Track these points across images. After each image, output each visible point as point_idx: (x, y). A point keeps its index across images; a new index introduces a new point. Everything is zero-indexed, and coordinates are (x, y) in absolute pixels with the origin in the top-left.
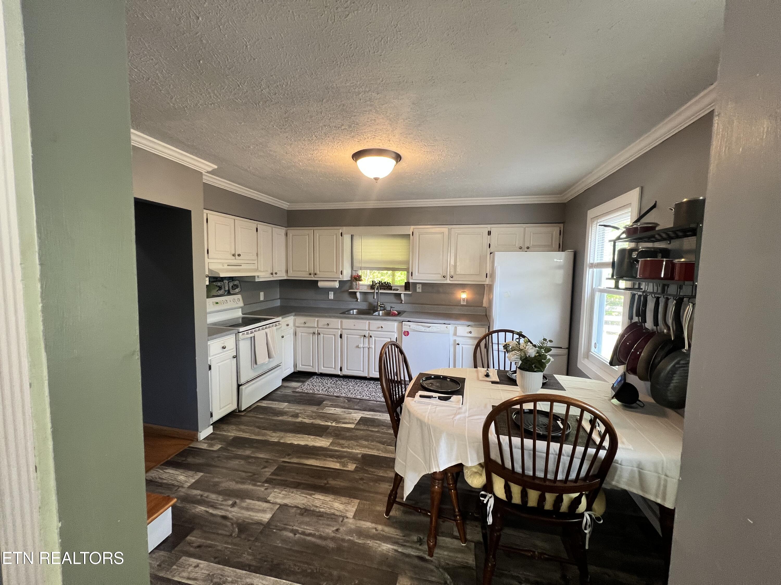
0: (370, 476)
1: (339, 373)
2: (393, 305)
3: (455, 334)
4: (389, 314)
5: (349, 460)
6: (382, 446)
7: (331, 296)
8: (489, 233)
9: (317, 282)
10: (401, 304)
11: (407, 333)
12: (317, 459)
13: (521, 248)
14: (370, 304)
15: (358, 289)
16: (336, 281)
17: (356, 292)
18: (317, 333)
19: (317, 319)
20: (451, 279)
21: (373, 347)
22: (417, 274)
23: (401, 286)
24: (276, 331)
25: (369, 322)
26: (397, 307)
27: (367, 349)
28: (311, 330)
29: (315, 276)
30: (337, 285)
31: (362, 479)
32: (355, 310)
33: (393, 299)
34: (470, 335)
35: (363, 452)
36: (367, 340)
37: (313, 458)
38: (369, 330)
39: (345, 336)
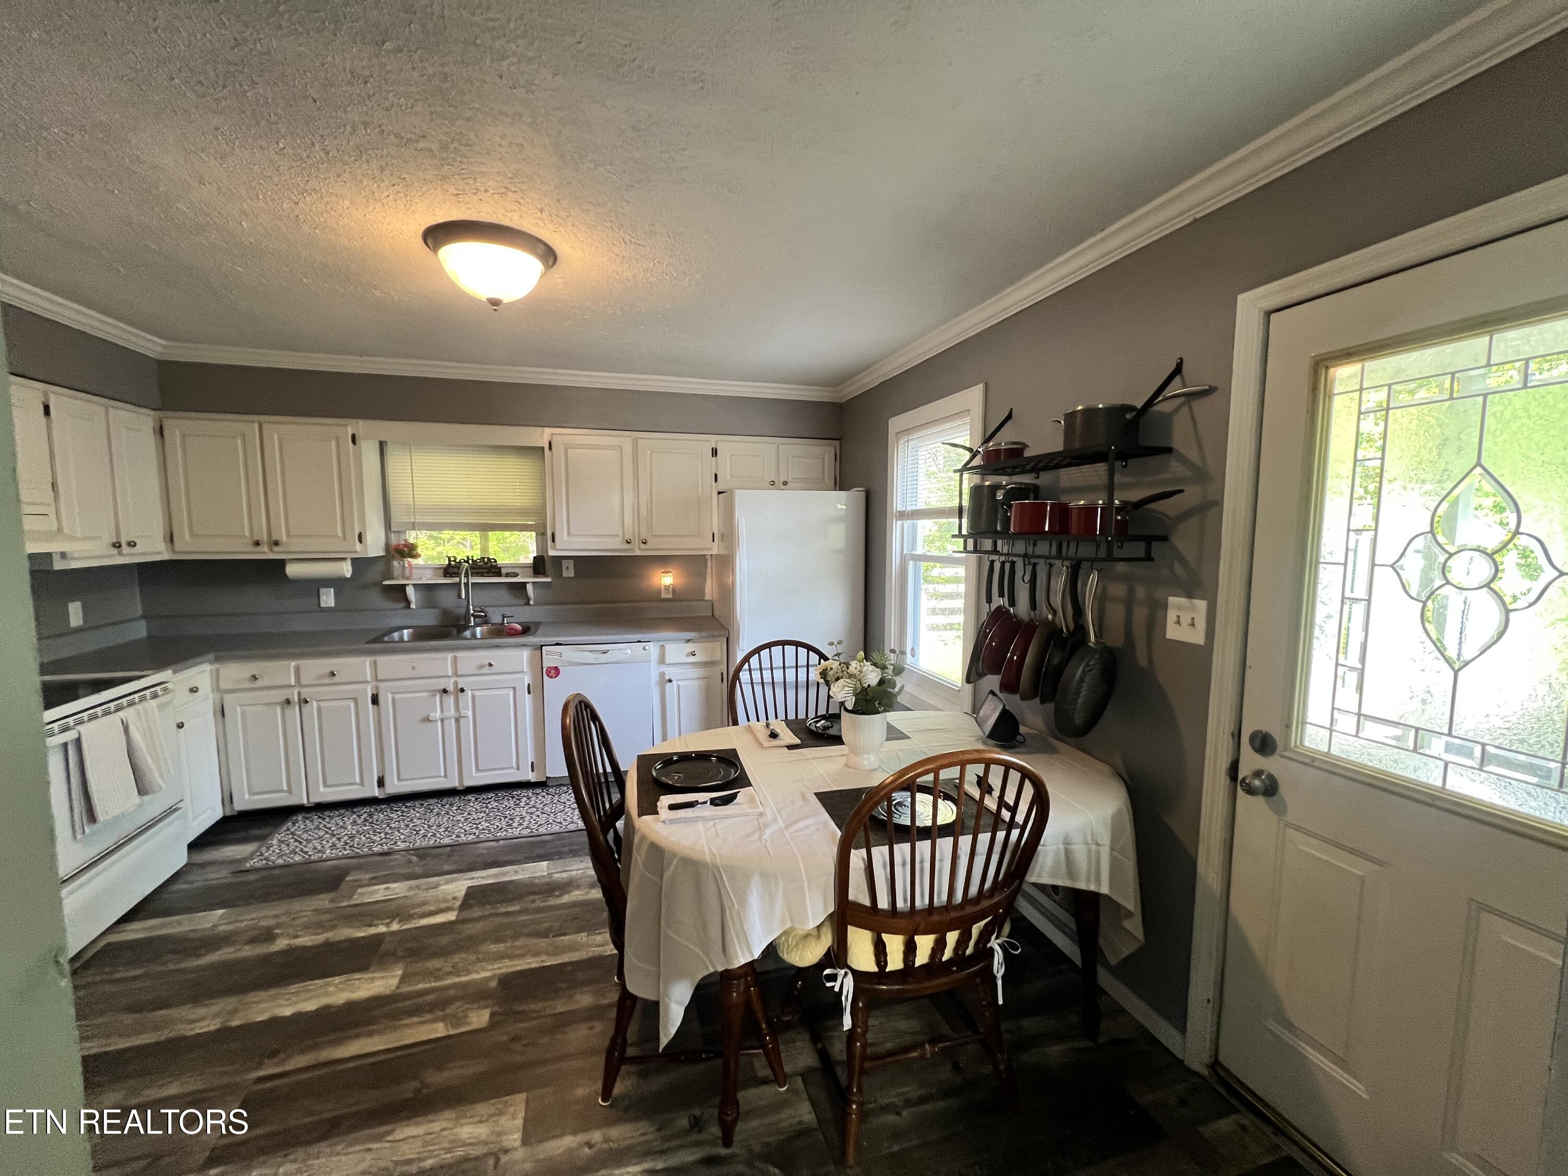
0: (535, 1023)
1: (376, 792)
2: (508, 611)
3: (662, 661)
4: (501, 632)
5: (467, 1003)
6: (543, 943)
7: (328, 599)
8: (715, 452)
9: (282, 563)
10: (527, 607)
11: (555, 672)
12: (370, 1034)
13: (773, 483)
14: (446, 613)
15: (407, 579)
16: (344, 559)
17: (404, 586)
18: (296, 699)
19: (293, 664)
20: (643, 546)
21: (470, 713)
22: (565, 538)
23: (523, 567)
24: (160, 711)
25: (455, 658)
26: (519, 615)
27: (453, 721)
28: (281, 695)
29: (276, 549)
30: (346, 570)
31: (516, 1039)
32: (405, 631)
33: (504, 595)
34: (692, 659)
35: (498, 972)
36: (450, 700)
37: (357, 1036)
38: (456, 674)
39: (386, 699)
